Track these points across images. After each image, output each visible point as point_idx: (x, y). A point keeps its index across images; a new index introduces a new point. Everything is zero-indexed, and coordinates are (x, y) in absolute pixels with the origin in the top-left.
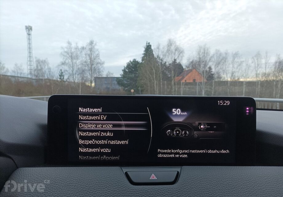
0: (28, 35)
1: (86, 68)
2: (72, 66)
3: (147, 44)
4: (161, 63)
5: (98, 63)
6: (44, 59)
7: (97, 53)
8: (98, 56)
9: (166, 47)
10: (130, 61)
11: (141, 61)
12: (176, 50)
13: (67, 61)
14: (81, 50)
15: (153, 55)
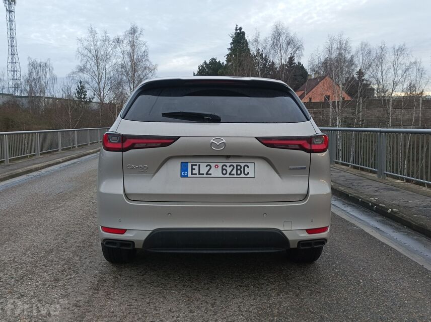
0: (8, 13)
1: (125, 78)
2: (96, 73)
3: (236, 30)
4: (265, 65)
5: (145, 68)
6: (44, 61)
7: (143, 49)
8: (145, 54)
9: (270, 39)
10: (205, 63)
11: (225, 63)
12: (288, 44)
13: (88, 66)
14: (114, 44)
15: (249, 50)
